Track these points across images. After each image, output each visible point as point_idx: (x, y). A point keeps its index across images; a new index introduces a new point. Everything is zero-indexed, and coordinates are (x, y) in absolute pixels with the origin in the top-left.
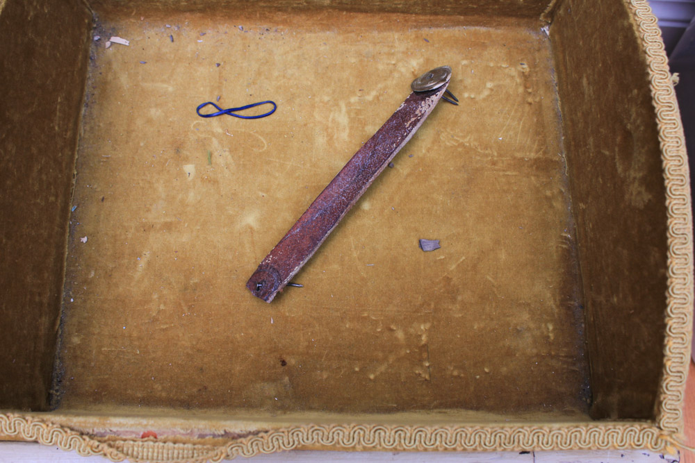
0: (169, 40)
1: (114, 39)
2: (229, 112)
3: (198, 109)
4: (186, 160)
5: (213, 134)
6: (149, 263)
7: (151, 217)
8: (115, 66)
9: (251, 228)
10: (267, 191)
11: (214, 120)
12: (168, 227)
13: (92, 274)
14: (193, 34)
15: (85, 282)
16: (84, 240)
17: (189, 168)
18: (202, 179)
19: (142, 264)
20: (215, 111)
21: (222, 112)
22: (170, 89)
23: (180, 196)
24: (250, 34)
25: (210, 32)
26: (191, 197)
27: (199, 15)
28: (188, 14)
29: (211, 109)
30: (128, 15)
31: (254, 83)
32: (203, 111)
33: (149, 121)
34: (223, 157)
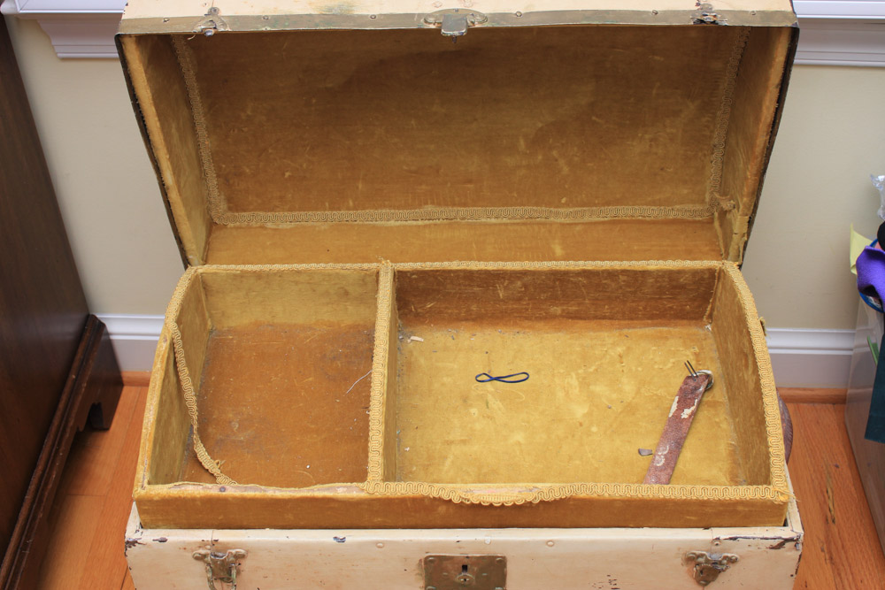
0: (451, 339)
1: (413, 338)
2: (498, 379)
3: (477, 377)
4: (471, 406)
5: (488, 392)
6: (453, 462)
7: (451, 437)
8: (415, 353)
9: (519, 442)
10: (528, 422)
11: (488, 385)
12: (464, 442)
13: (415, 469)
14: (467, 335)
15: (411, 472)
16: (408, 449)
17: (474, 410)
18: (483, 417)
19: (448, 462)
20: (488, 378)
21: (492, 379)
22: (456, 366)
23: (469, 425)
24: (506, 335)
25: (479, 334)
26: (478, 426)
27: (471, 323)
28: (464, 323)
29: (485, 378)
30: (423, 323)
31: (512, 363)
32: (479, 378)
33: (443, 384)
34: (496, 404)
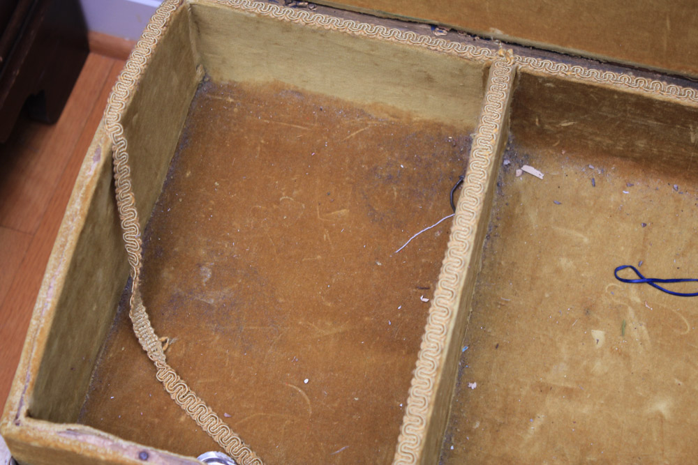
0: (589, 183)
1: (526, 168)
2: (652, 282)
3: (617, 270)
4: (596, 325)
5: (630, 302)
6: (542, 427)
7: (549, 378)
8: (524, 199)
9: (662, 416)
10: (685, 380)
11: (633, 288)
12: (569, 393)
13: (477, 425)
14: (619, 182)
15: (469, 431)
16: (474, 386)
17: (598, 334)
18: (612, 350)
19: (534, 427)
20: (635, 277)
21: (642, 280)
22: (586, 240)
23: (585, 363)
24: (685, 197)
25: (639, 185)
26: (598, 367)
27: (630, 162)
28: (617, 159)
29: (630, 274)
30: (548, 145)
31: (683, 255)
32: (621, 274)
33: (558, 271)
34: (638, 330)
